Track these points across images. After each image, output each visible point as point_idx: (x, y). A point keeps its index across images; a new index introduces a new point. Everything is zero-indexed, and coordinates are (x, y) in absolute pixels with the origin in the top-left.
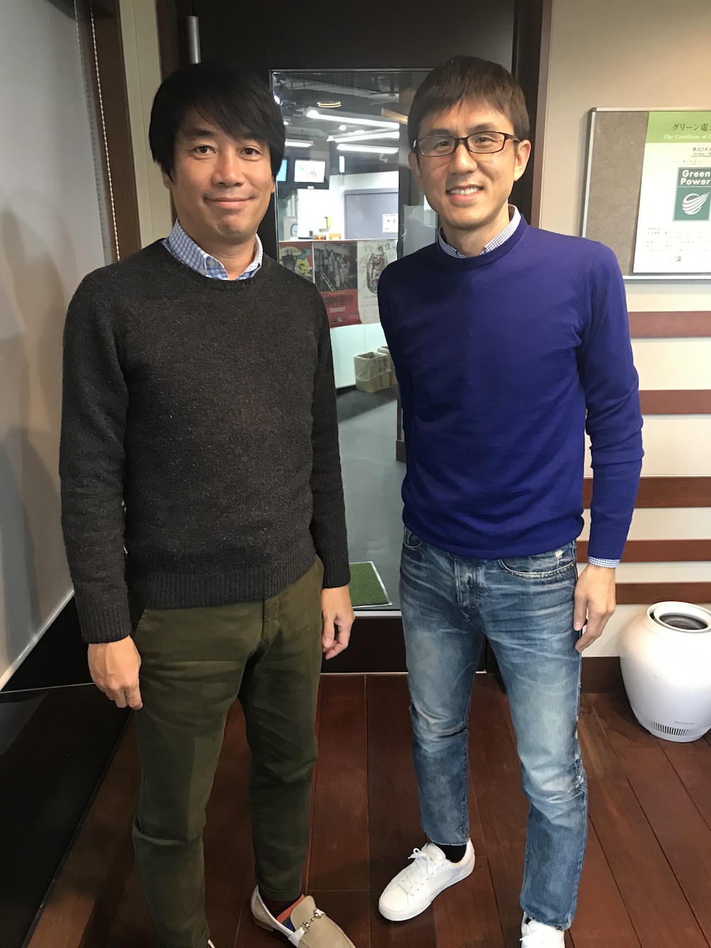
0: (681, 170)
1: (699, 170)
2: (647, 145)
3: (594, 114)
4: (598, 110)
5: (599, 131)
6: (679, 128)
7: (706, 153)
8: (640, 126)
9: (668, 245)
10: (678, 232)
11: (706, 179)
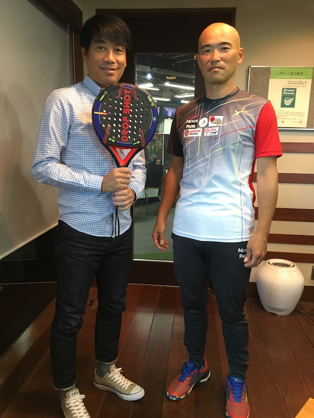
0: (283, 89)
1: (290, 89)
2: (270, 79)
4: (252, 66)
5: (252, 74)
6: (282, 74)
7: (293, 83)
8: (268, 72)
9: (279, 116)
10: (282, 111)
11: (293, 92)
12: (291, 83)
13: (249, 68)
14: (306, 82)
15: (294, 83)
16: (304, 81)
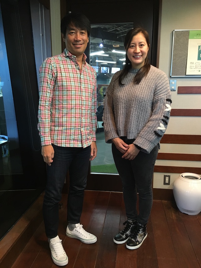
0: (199, 46)
2: (189, 40)
3: (174, 31)
4: (175, 30)
5: (175, 36)
6: (198, 35)
8: (187, 34)
9: (196, 67)
10: (199, 63)
13: (173, 31)
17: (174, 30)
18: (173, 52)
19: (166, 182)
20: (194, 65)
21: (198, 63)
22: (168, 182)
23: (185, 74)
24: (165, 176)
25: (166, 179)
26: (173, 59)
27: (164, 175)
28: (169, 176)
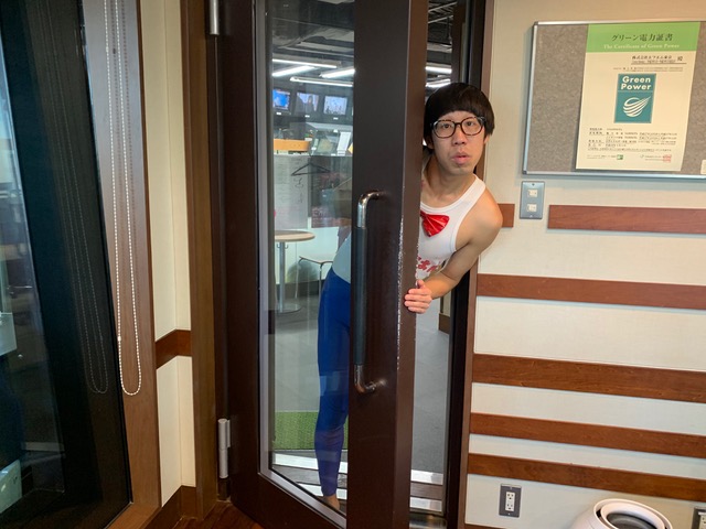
0: (621, 77)
1: (640, 76)
2: (587, 54)
3: (536, 27)
4: (540, 23)
5: (541, 43)
6: (618, 39)
7: (646, 61)
8: (581, 36)
9: (610, 145)
10: (620, 132)
11: (647, 84)
12: (643, 63)
13: (533, 28)
14: (680, 59)
15: (650, 63)
16: (674, 55)
17: (536, 23)
18: (534, 94)
19: (507, 509)
20: (603, 139)
21: (615, 132)
22: (512, 510)
23: (570, 165)
24: (504, 490)
25: (507, 499)
26: (532, 115)
27: (502, 487)
28: (517, 491)
